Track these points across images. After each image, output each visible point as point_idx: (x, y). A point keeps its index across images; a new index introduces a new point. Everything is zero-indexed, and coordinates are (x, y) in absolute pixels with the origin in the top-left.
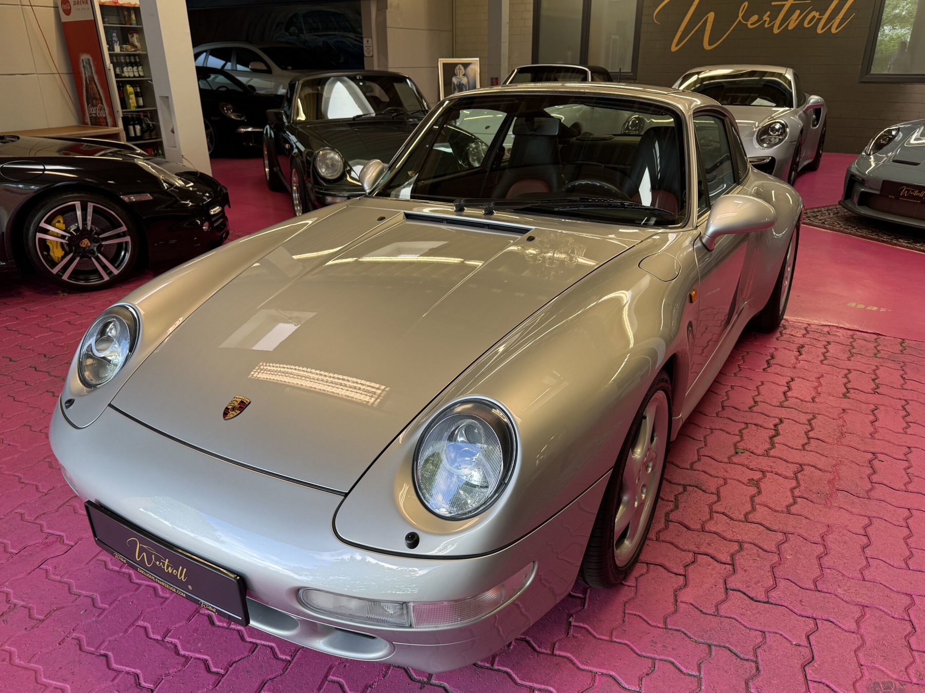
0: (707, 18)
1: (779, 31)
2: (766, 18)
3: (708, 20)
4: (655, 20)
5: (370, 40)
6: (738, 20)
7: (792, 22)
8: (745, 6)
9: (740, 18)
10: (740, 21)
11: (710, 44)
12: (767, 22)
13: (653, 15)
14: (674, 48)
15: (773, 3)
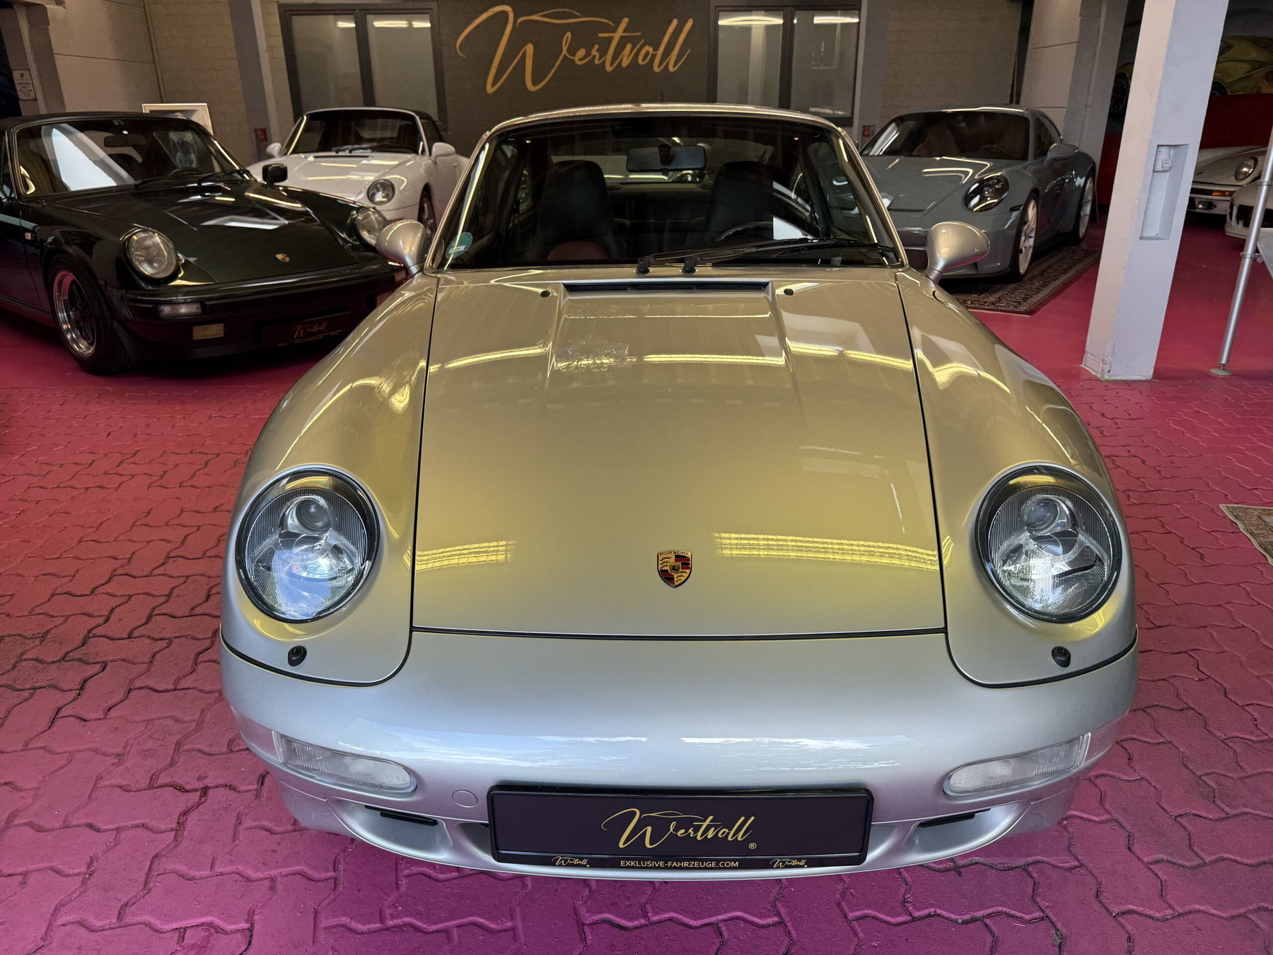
0: (525, 51)
1: (612, 68)
2: (594, 52)
3: (527, 54)
4: (460, 53)
5: (26, 74)
6: (563, 54)
7: (625, 58)
8: (567, 38)
9: (565, 52)
10: (565, 56)
11: (534, 84)
12: (597, 58)
13: (455, 46)
14: (490, 89)
15: (600, 35)
